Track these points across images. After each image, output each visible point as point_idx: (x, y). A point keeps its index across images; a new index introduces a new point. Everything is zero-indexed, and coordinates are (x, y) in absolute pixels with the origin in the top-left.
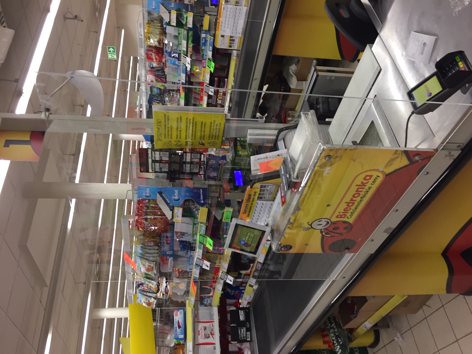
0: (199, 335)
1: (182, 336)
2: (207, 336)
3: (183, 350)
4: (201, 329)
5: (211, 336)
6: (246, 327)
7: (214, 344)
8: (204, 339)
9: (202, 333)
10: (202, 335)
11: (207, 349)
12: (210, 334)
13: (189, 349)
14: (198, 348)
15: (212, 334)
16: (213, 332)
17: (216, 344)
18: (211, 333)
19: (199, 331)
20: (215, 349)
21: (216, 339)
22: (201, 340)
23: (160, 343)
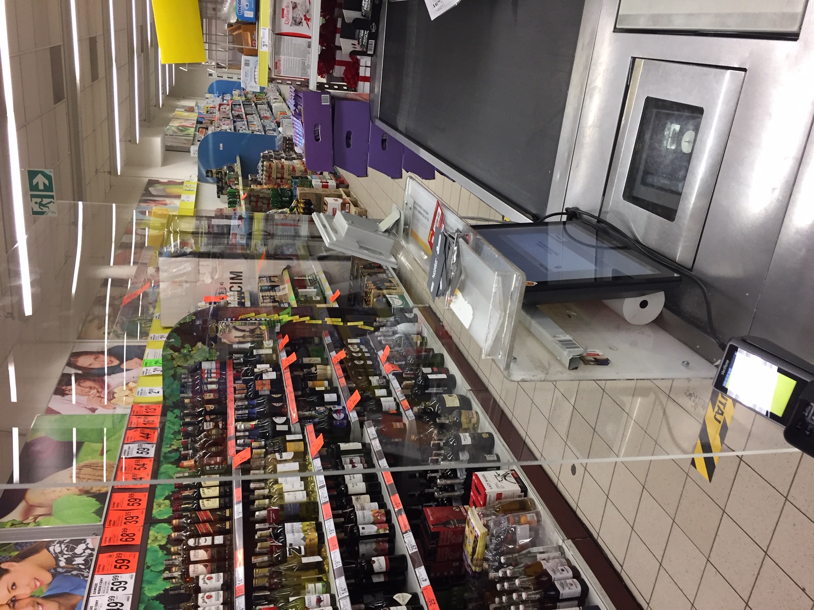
0: (283, 17)
1: (250, 14)
2: (298, 20)
3: (252, 34)
4: (288, 7)
5: (304, 22)
6: (370, 31)
7: (310, 37)
8: (291, 26)
9: (290, 14)
10: (288, 18)
11: (295, 44)
12: (303, 18)
13: (263, 40)
14: (280, 40)
15: (307, 20)
16: (310, 15)
17: (313, 38)
18: (305, 16)
19: (283, 10)
20: (309, 46)
21: (314, 29)
22: (286, 28)
23: (210, 12)
